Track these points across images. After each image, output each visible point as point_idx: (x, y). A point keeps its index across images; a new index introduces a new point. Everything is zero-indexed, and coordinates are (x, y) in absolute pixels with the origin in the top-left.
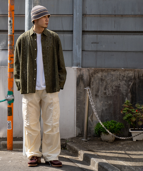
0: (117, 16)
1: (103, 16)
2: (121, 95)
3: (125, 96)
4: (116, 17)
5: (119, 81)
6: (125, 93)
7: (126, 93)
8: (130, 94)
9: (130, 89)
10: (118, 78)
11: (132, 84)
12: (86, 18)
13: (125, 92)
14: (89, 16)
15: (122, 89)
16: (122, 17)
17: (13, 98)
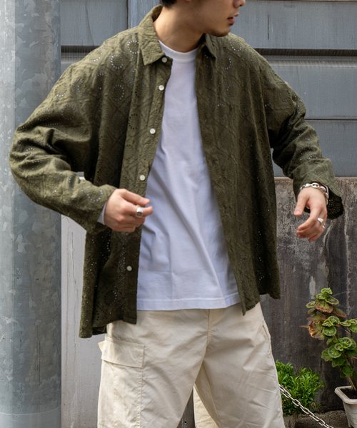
2: (294, 270)
3: (306, 271)
5: (289, 221)
6: (307, 261)
7: (312, 263)
8: (323, 266)
9: (325, 248)
10: (283, 210)
11: (329, 229)
13: (308, 257)
15: (297, 250)
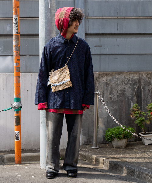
0: (120, 18)
1: (106, 18)
2: (126, 99)
3: (130, 100)
4: (118, 19)
5: (124, 85)
6: (130, 97)
7: (132, 97)
8: (135, 98)
9: (136, 93)
10: (123, 81)
11: (137, 87)
12: (88, 20)
13: (130, 96)
14: (91, 18)
15: (127, 93)
16: (124, 18)
17: (20, 105)
